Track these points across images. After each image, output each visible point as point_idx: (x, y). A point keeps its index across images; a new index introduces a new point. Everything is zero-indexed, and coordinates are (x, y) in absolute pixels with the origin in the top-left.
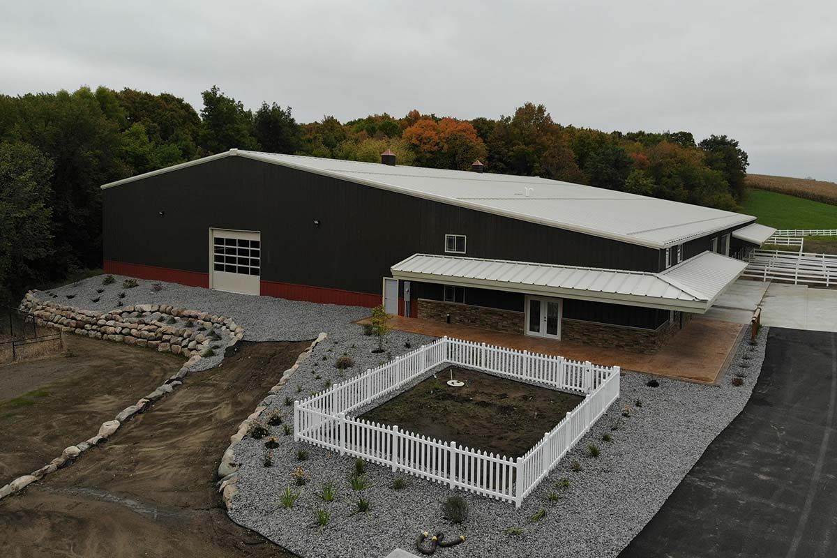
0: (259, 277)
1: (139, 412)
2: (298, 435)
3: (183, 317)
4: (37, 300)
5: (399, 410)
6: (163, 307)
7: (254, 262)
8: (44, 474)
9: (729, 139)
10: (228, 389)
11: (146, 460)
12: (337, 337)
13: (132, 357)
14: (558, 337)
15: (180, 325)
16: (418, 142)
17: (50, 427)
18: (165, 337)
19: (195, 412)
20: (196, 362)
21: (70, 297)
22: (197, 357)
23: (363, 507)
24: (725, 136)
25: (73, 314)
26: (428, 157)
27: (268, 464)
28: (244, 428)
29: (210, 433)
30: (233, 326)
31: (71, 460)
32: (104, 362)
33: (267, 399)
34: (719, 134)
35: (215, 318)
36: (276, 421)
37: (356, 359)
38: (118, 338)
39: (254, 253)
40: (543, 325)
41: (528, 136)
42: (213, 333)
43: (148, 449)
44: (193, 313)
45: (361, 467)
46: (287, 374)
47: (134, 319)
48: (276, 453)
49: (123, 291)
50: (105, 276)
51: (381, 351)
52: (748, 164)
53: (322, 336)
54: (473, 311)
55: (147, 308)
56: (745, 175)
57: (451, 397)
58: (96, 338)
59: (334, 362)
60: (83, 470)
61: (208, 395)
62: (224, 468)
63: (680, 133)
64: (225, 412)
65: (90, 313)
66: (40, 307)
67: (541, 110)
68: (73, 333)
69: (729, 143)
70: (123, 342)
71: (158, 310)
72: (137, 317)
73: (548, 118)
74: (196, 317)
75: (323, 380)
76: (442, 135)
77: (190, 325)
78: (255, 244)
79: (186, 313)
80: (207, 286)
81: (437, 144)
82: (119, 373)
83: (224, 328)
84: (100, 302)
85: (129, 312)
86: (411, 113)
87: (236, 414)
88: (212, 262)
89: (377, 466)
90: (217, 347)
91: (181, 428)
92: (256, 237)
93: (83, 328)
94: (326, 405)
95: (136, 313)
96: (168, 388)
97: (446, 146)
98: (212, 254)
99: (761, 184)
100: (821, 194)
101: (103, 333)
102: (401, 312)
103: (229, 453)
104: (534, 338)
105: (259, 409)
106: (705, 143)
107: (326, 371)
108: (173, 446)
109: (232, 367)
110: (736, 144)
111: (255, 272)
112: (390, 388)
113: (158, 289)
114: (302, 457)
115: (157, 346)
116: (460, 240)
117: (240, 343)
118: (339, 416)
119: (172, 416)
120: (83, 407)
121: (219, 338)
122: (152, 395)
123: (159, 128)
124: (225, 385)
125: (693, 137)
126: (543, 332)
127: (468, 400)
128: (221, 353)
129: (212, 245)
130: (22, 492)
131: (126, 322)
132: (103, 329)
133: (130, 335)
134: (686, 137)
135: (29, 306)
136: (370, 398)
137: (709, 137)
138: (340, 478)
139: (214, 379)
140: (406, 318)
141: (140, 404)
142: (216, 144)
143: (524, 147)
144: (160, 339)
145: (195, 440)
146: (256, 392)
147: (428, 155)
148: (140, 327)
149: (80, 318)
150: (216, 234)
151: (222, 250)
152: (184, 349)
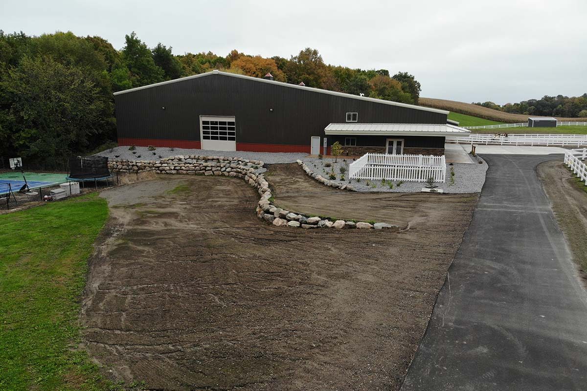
0: (235, 141)
3: (208, 160)
6: (192, 157)
7: (231, 134)
9: (409, 74)
12: (308, 160)
18: (207, 168)
19: (288, 180)
21: (117, 157)
24: (407, 73)
25: (132, 164)
34: (403, 72)
35: (231, 159)
38: (174, 171)
39: (230, 129)
40: (394, 151)
41: (310, 69)
44: (215, 157)
49: (151, 152)
52: (421, 90)
53: (300, 161)
54: (360, 149)
55: (182, 157)
56: (418, 97)
58: (157, 173)
63: (381, 70)
65: (145, 162)
67: (315, 53)
69: (409, 77)
70: (179, 173)
71: (189, 158)
72: (179, 161)
73: (320, 59)
74: (218, 159)
78: (231, 123)
79: (209, 158)
80: (200, 148)
84: (142, 157)
85: (173, 160)
86: (232, 52)
88: (202, 135)
91: (292, 183)
92: (233, 120)
93: (145, 169)
98: (202, 130)
99: (427, 103)
100: (461, 108)
101: (162, 171)
102: (322, 153)
106: (395, 77)
110: (413, 78)
111: (230, 139)
113: (173, 150)
115: (204, 173)
116: (355, 115)
117: (266, 164)
125: (389, 73)
128: (260, 168)
129: (201, 125)
131: (174, 164)
132: (161, 168)
133: (181, 169)
134: (385, 73)
137: (397, 73)
140: (324, 155)
143: (308, 76)
144: (205, 169)
148: (186, 165)
149: (140, 164)
150: (203, 119)
151: (208, 128)
152: (225, 173)
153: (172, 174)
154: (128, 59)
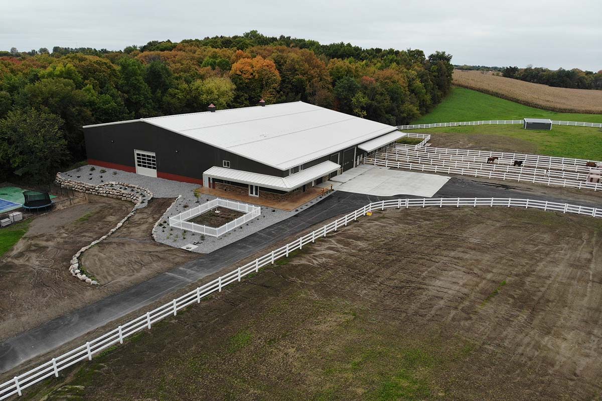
0: (156, 170)
1: (126, 220)
2: (171, 225)
3: (129, 187)
4: (64, 178)
5: (199, 219)
6: (120, 183)
7: (154, 164)
8: (108, 236)
10: (151, 214)
11: (133, 232)
12: (185, 197)
13: (113, 202)
14: (258, 196)
15: (128, 191)
16: (241, 73)
17: (99, 226)
18: (124, 195)
19: (142, 220)
20: (138, 205)
21: (78, 177)
22: (139, 204)
23: (184, 238)
25: (83, 185)
26: (247, 82)
27: (163, 231)
28: (157, 224)
29: (148, 225)
30: (149, 192)
31: (113, 233)
32: (104, 204)
33: (163, 216)
35: (141, 188)
36: (165, 222)
37: (190, 205)
38: (105, 195)
39: (153, 161)
40: (254, 192)
41: (304, 70)
42: (142, 194)
43: (132, 229)
44: (133, 186)
45: (185, 231)
46: (168, 209)
47: (110, 188)
48: (165, 229)
49: (101, 175)
50: (90, 166)
51: (198, 202)
53: (180, 196)
54: (233, 187)
55: (114, 183)
57: (214, 215)
58: (95, 195)
59: (183, 206)
60: (117, 234)
61: (145, 216)
62: (153, 232)
64: (151, 220)
65: (91, 185)
66: (67, 182)
68: (84, 192)
70: (107, 196)
72: (111, 187)
74: (134, 187)
75: (179, 211)
76: (255, 69)
77: (132, 190)
78: (153, 157)
79: (130, 185)
80: (135, 173)
81: (252, 74)
82: (111, 208)
83: (145, 192)
84: (93, 179)
85: (107, 185)
87: (154, 221)
88: (136, 163)
89: (189, 231)
90: (144, 200)
91: (140, 224)
92: (154, 155)
93: (89, 191)
94: (178, 218)
95: (110, 185)
96: (132, 214)
97: (257, 76)
98: (136, 160)
101: (98, 193)
102: (210, 187)
103: (154, 229)
104: (251, 196)
105: (160, 219)
107: (180, 208)
108: (138, 228)
109: (151, 207)
111: (154, 168)
112: (198, 214)
113: (115, 174)
114: (172, 230)
115: (121, 198)
116: (228, 163)
117: (152, 198)
118: (181, 221)
119: (135, 221)
120: (105, 220)
121: (144, 196)
122: (128, 216)
123: (98, 83)
124: (150, 213)
125: (424, 53)
126: (254, 195)
127: (219, 216)
128: (146, 202)
129: (136, 156)
130: (105, 239)
131: (108, 189)
132: (98, 191)
133: (109, 193)
134: (419, 54)
135: (61, 181)
136: (191, 216)
138: (180, 234)
139: (146, 210)
140: (211, 189)
141: (126, 218)
142: (128, 88)
143: (301, 76)
144: (122, 195)
145: (144, 227)
146: (159, 215)
147: (247, 81)
148: (113, 191)
149: (87, 187)
150: (136, 152)
151: (140, 158)
152: (132, 200)
153: (104, 196)
154: (122, 79)
